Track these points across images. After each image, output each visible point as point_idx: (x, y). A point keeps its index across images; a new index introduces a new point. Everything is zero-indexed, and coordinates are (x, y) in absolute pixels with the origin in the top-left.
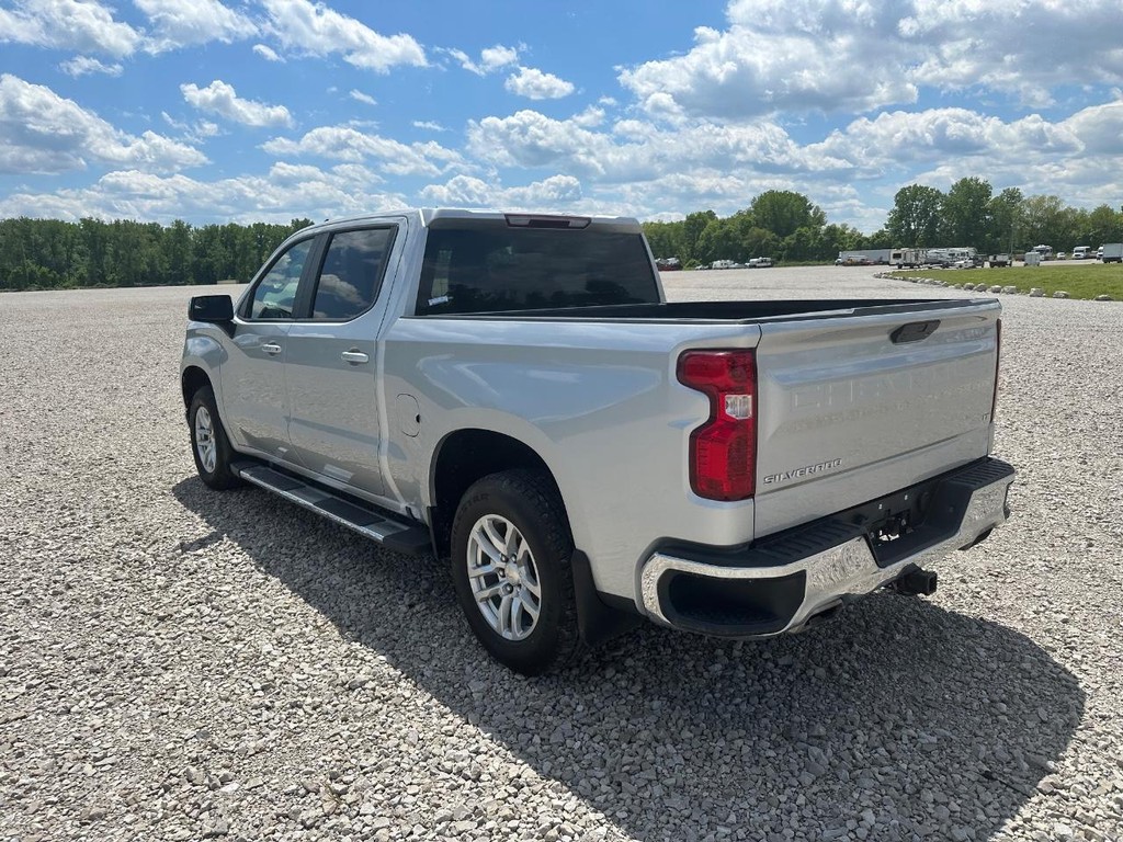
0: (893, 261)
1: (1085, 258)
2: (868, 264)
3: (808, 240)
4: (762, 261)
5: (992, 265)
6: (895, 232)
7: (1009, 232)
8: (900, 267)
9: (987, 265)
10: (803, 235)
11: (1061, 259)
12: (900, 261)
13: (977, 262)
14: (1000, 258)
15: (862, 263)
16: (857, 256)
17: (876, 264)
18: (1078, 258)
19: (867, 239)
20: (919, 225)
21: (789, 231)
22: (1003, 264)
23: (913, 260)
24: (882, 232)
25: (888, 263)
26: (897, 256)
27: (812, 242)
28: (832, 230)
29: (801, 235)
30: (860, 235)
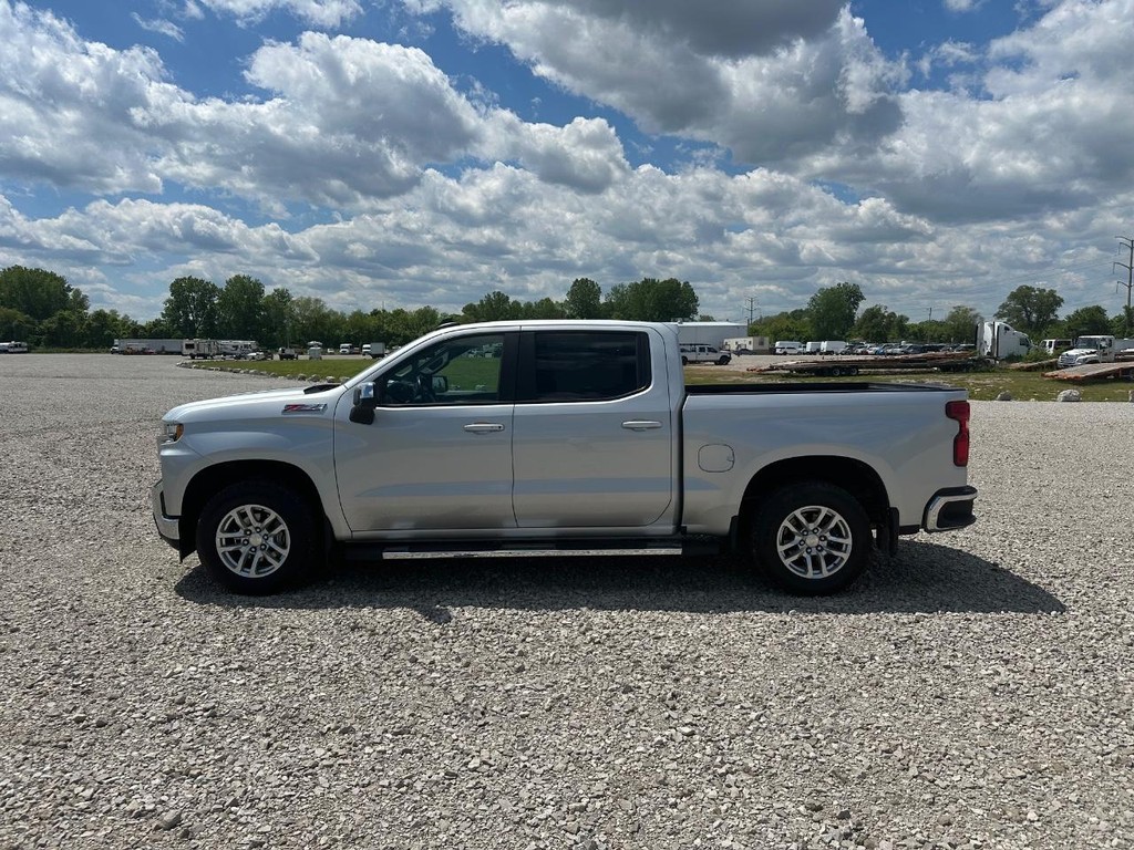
0: (185, 351)
1: (350, 353)
2: (151, 353)
3: (74, 326)
4: (16, 346)
5: (282, 357)
6: (173, 322)
7: (284, 327)
8: (193, 357)
9: (276, 357)
10: (66, 320)
11: (331, 354)
12: (193, 351)
13: (268, 355)
14: (288, 351)
15: (143, 352)
16: (137, 344)
17: (158, 353)
18: (344, 353)
19: (142, 327)
20: (197, 316)
21: (47, 313)
22: (291, 357)
23: (207, 351)
24: (158, 322)
25: (180, 353)
26: (189, 346)
27: (78, 327)
28: (100, 315)
29: (62, 319)
30: (134, 323)
